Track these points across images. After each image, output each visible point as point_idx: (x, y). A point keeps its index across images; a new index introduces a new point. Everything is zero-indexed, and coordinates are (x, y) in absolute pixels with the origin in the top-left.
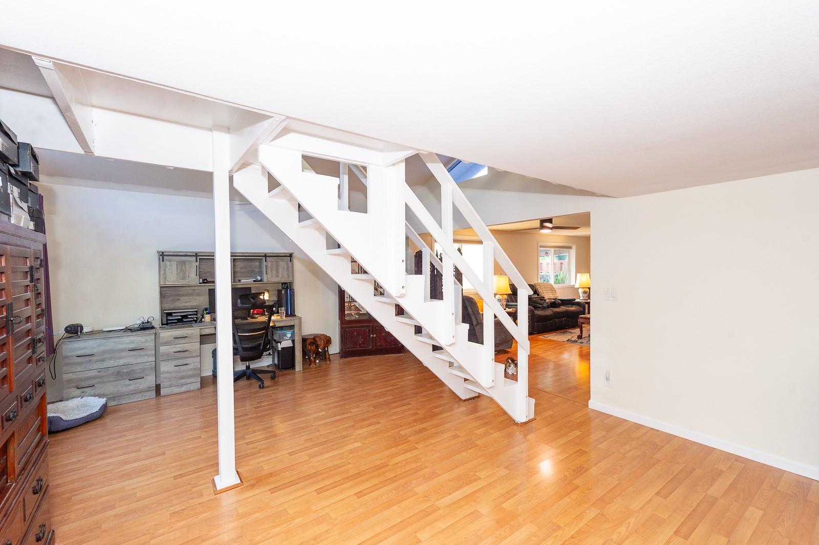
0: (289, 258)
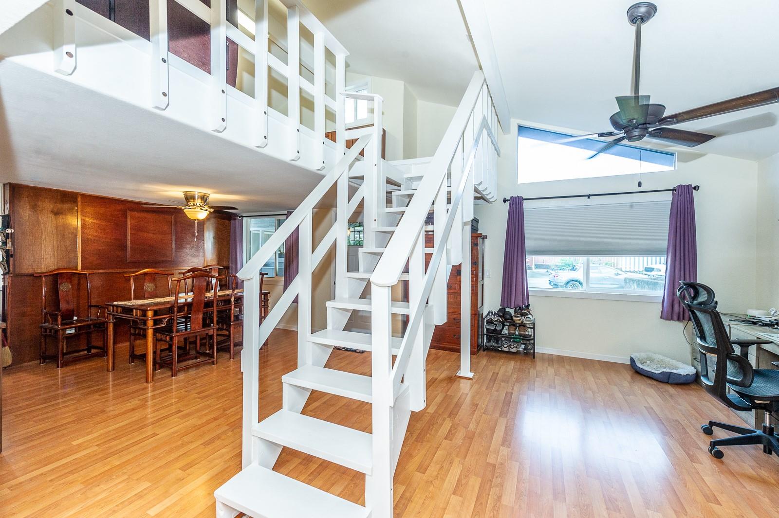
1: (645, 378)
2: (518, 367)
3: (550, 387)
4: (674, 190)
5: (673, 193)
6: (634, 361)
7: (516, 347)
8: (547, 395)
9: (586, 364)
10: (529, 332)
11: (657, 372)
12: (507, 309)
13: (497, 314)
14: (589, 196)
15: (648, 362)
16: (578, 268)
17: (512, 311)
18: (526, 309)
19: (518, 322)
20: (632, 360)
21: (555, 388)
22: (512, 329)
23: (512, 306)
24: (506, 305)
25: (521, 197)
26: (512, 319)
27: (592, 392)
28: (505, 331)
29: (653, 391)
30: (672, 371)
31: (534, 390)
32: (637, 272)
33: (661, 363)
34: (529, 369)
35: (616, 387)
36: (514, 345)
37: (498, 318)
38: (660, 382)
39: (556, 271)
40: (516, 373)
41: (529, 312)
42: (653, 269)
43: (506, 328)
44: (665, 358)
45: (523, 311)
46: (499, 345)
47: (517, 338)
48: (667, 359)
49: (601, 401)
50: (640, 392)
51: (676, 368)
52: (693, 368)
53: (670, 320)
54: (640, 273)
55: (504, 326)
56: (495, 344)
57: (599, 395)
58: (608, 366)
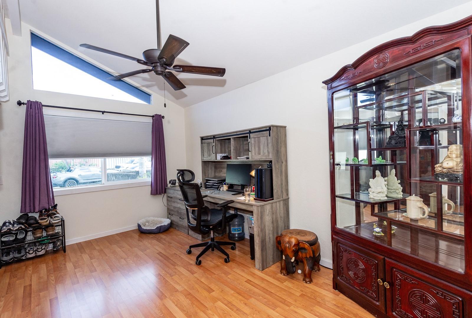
0: (268, 132)
1: (148, 235)
2: (52, 267)
3: (91, 271)
4: (153, 117)
5: (153, 118)
6: (140, 226)
7: (44, 249)
8: (93, 280)
9: (109, 240)
10: (58, 229)
11: (154, 228)
12: (30, 215)
13: (18, 222)
14: (103, 112)
15: (147, 224)
16: (73, 169)
17: (37, 215)
18: (53, 210)
19: (45, 224)
20: (139, 226)
21: (96, 271)
22: (38, 233)
23: (37, 210)
24: (28, 210)
25: (40, 102)
26: (38, 223)
27: (124, 259)
28: (30, 237)
29: (155, 241)
30: (162, 225)
31: (78, 282)
32: (111, 169)
33: (154, 223)
34: (65, 264)
35: (136, 248)
36: (42, 248)
37: (19, 226)
38: (156, 233)
39: (55, 173)
40: (52, 275)
41: (56, 211)
42: (120, 166)
43: (30, 233)
44: (155, 218)
45: (51, 212)
46: (22, 254)
47: (44, 240)
48: (156, 219)
49: (132, 263)
50: (150, 245)
51: (161, 222)
52: (168, 219)
53: (156, 195)
54: (112, 169)
55: (27, 232)
56: (17, 255)
57: (129, 259)
58: (125, 235)
